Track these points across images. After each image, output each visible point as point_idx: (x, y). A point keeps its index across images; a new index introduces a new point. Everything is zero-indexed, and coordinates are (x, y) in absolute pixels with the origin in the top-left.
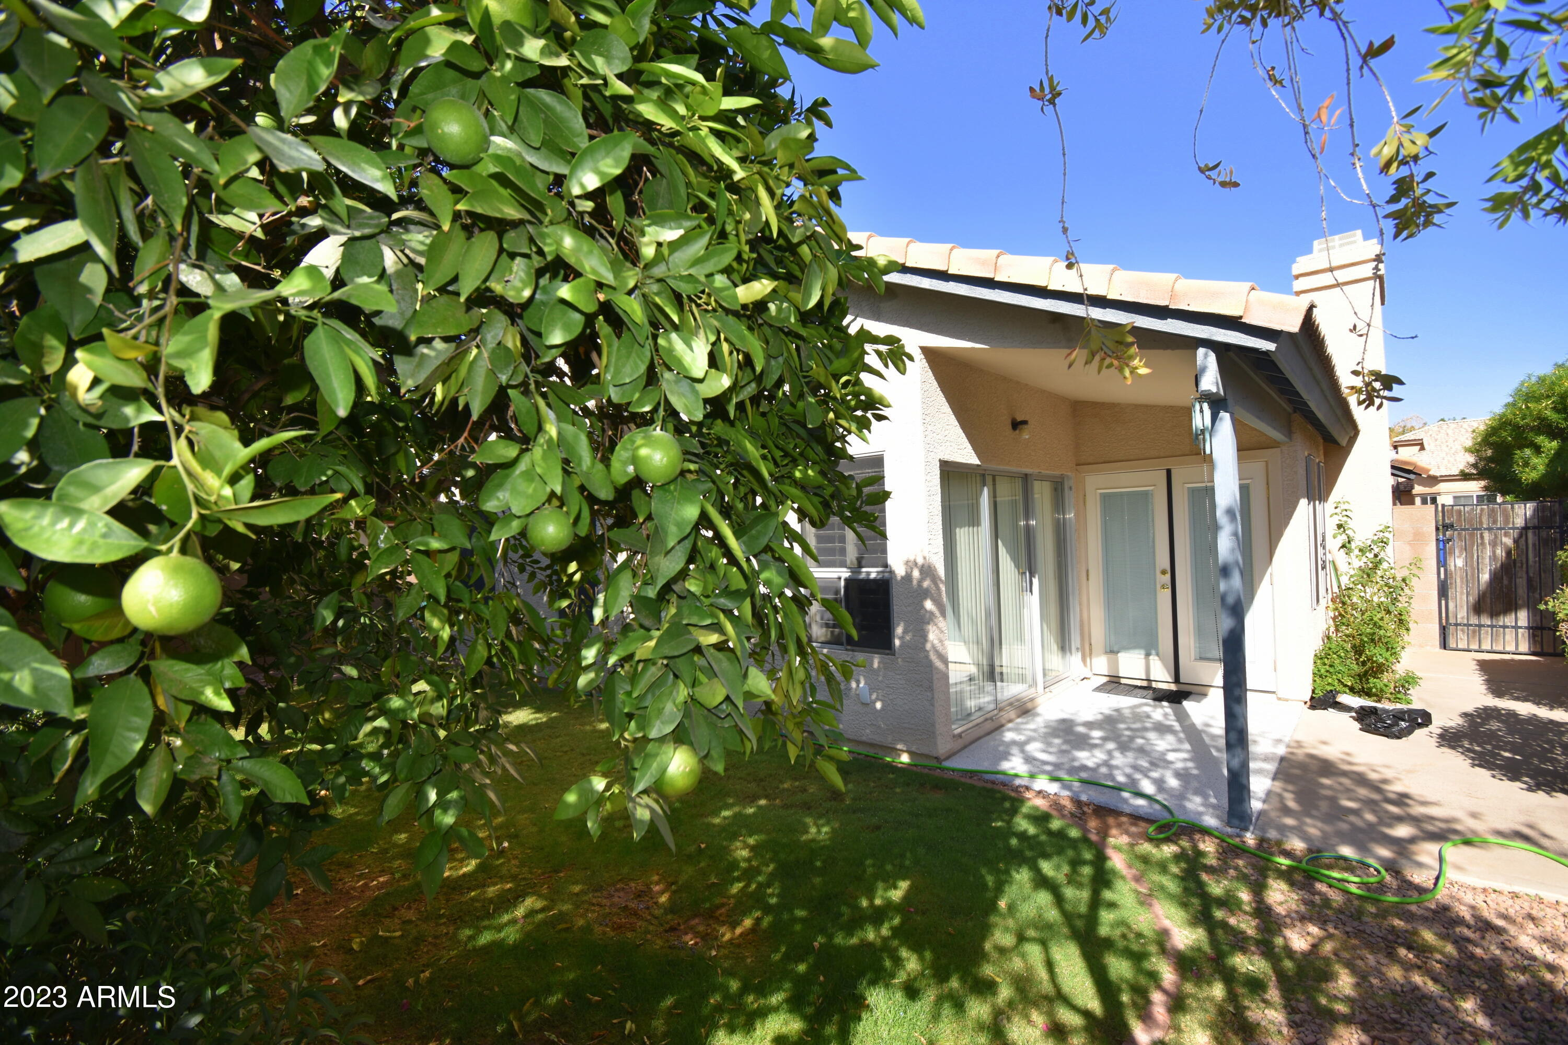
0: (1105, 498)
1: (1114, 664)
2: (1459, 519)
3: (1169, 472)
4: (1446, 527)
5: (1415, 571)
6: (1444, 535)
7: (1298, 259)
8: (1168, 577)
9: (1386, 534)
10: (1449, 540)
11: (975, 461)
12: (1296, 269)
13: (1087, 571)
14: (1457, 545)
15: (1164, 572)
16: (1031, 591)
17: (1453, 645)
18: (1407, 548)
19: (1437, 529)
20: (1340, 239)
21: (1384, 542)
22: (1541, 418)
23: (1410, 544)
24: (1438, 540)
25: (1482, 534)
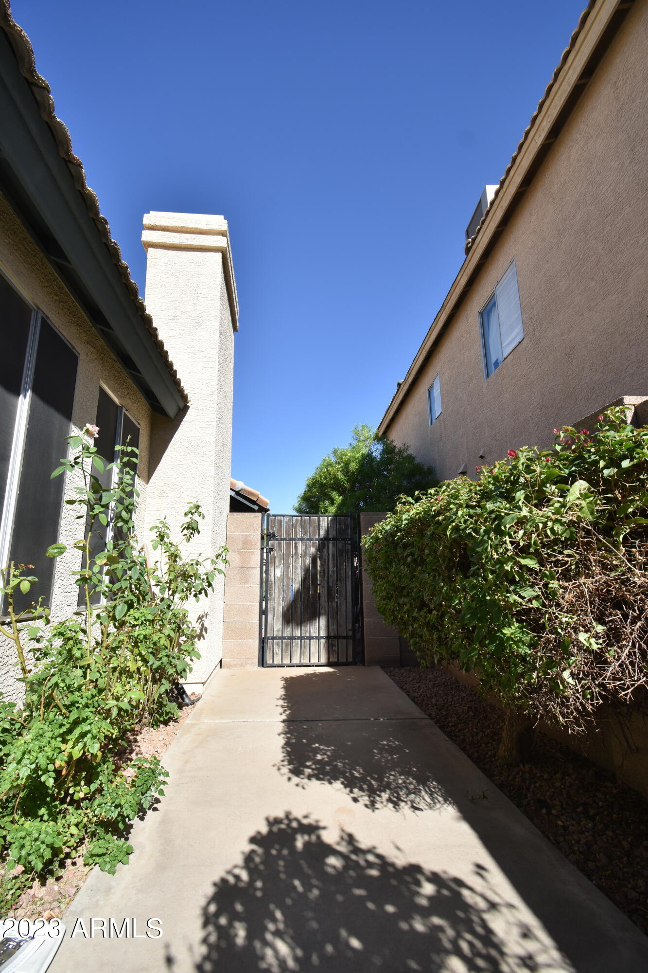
4: (271, 536)
5: (221, 565)
6: (268, 544)
9: (195, 517)
10: (270, 550)
12: (148, 220)
14: (277, 554)
17: (269, 662)
18: (237, 556)
19: (262, 538)
21: (192, 529)
22: (336, 478)
23: (239, 553)
24: (262, 549)
25: (296, 544)
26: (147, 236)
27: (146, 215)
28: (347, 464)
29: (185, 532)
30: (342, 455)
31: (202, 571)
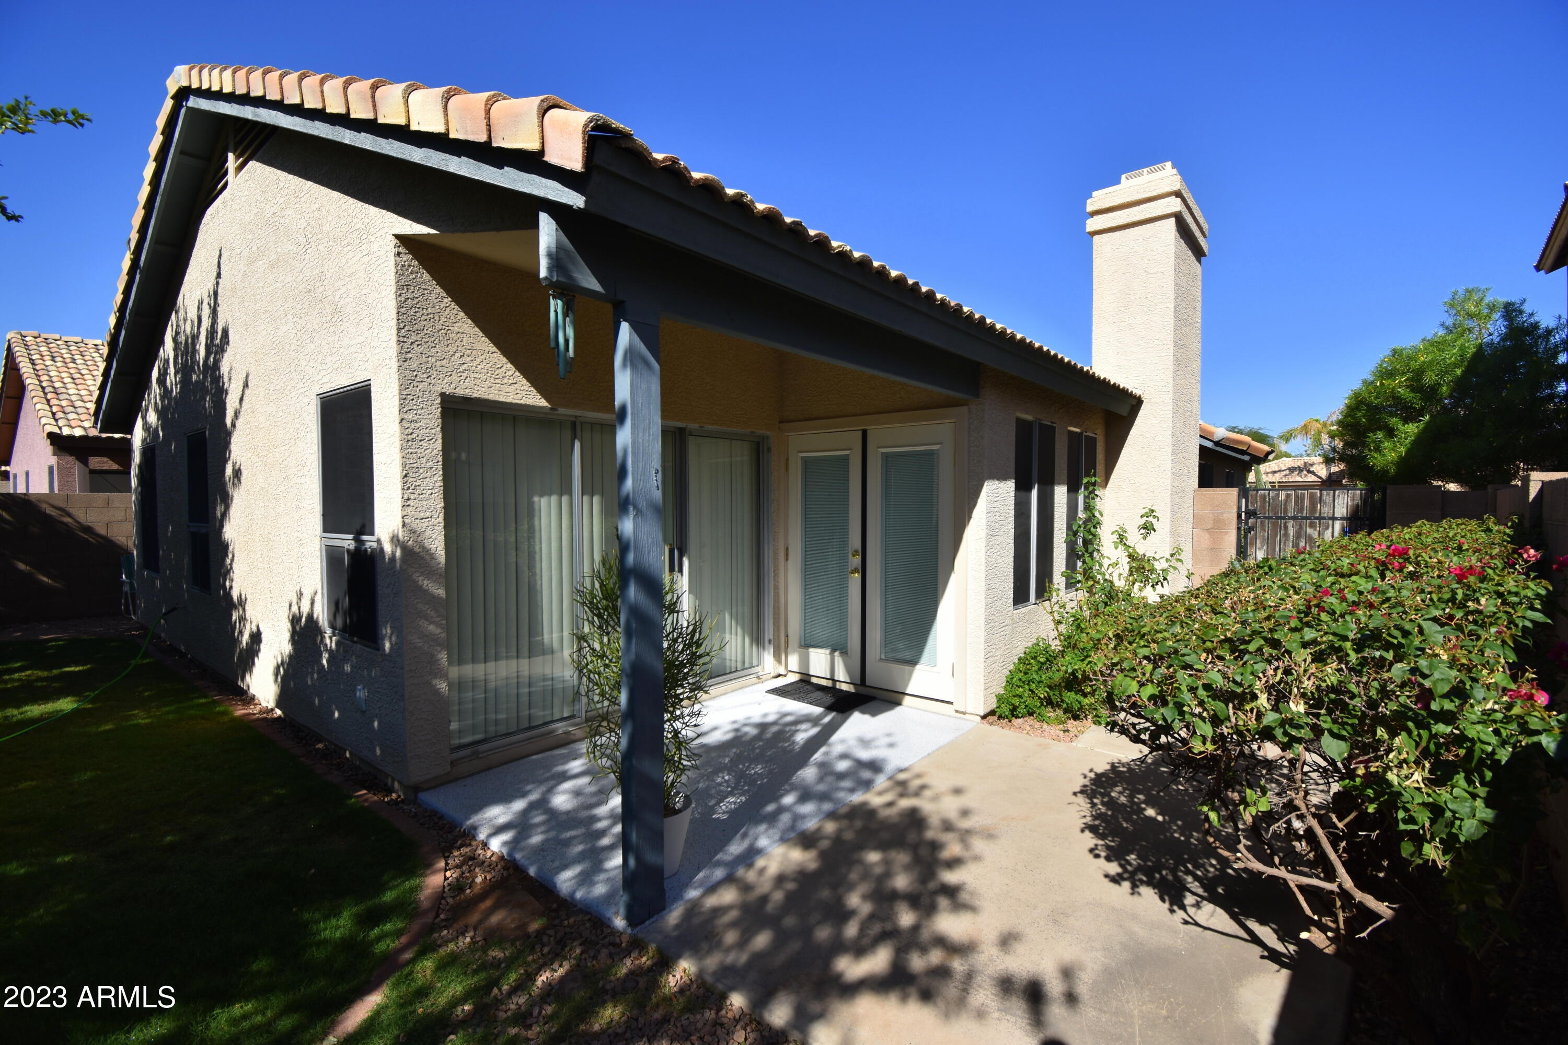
0: (806, 462)
1: (805, 661)
2: (1263, 506)
3: (864, 433)
4: (1250, 514)
5: (1174, 563)
6: (1246, 523)
7: (1095, 194)
8: (857, 560)
9: (1150, 519)
10: (1250, 530)
11: (541, 402)
12: (1092, 205)
13: (787, 549)
14: (1261, 535)
15: (855, 553)
16: (681, 571)
18: (1207, 536)
19: (1239, 516)
20: (1149, 173)
21: (1148, 528)
22: (1395, 397)
23: (1209, 532)
24: (1239, 529)
25: (1285, 524)
26: (1093, 224)
27: (1089, 201)
28: (1418, 374)
29: (1143, 531)
30: (1409, 358)
31: (1158, 566)
